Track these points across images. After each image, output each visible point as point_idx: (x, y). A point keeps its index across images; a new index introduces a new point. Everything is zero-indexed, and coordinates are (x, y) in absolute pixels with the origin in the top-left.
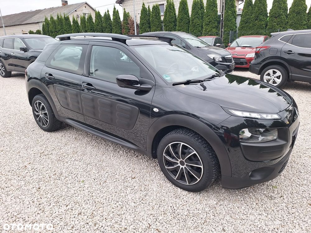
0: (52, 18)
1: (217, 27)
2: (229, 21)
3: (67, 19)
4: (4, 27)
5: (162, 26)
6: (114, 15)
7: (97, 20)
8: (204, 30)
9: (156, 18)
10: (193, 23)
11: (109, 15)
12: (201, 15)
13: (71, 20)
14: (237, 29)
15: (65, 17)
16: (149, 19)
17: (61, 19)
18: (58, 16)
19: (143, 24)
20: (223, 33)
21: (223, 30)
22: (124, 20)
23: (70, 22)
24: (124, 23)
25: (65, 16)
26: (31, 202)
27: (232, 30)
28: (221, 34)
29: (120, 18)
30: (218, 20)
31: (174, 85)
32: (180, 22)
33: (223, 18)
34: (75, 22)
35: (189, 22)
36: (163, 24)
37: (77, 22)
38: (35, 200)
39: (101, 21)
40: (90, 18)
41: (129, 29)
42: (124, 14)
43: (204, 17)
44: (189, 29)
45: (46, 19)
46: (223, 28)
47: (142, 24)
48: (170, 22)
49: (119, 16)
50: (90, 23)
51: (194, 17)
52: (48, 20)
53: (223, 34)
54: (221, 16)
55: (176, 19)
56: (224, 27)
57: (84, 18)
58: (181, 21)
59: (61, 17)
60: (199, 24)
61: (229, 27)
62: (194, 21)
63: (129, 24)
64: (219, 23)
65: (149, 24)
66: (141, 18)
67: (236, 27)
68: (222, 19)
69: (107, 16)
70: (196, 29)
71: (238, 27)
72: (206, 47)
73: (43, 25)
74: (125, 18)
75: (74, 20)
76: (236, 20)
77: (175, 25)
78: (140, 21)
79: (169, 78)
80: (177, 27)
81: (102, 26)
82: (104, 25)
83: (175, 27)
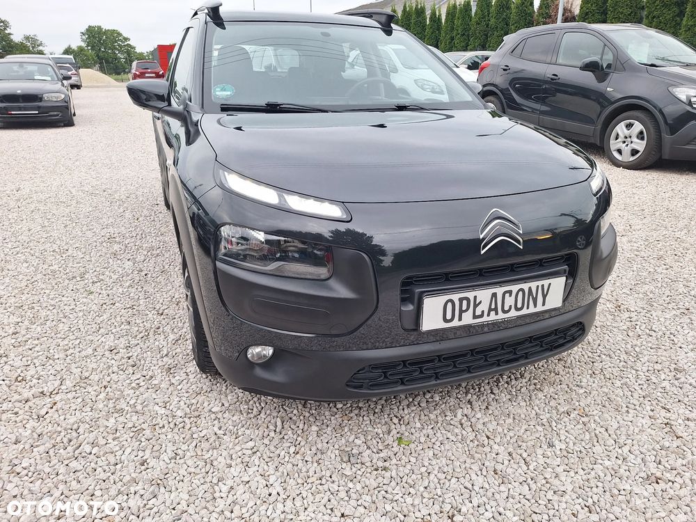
3: (420, 12)
7: (479, 12)
13: (428, 13)
15: (417, 8)
16: (605, 2)
17: (410, 11)
18: (405, 7)
19: (587, 14)
22: (540, 7)
23: (424, 18)
24: (539, 12)
25: (417, 6)
29: (532, 4)
34: (435, 19)
37: (440, 19)
39: (489, 14)
40: (467, 6)
47: (585, 14)
48: (666, 6)
50: (464, 18)
57: (455, 7)
59: (411, 8)
63: (550, 17)
65: (603, 13)
75: (433, 13)
77: (681, 14)
78: (581, 8)
79: (229, 93)
80: (685, 19)
81: (487, 26)
82: (493, 21)
83: (678, 19)
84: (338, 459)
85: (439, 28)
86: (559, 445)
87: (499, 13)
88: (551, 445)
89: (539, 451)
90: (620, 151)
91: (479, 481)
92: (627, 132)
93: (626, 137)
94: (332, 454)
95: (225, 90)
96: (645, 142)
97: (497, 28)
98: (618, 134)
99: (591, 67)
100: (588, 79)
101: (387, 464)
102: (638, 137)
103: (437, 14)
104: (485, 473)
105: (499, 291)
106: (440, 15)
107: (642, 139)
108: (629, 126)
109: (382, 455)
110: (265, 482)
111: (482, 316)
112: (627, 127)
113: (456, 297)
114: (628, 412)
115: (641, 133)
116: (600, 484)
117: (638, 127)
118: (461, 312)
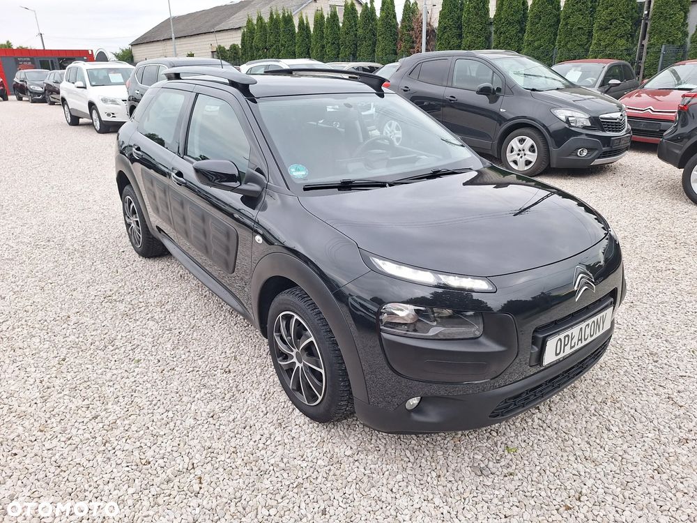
0: (260, 19)
1: (631, 36)
2: (665, 20)
3: (288, 20)
4: (173, 39)
5: (491, 33)
6: (382, 9)
7: (347, 23)
8: (594, 42)
9: (477, 14)
10: (567, 24)
11: (373, 9)
12: (590, 5)
13: (296, 22)
14: (688, 40)
15: (284, 16)
16: (459, 18)
17: (276, 20)
18: (271, 14)
19: (445, 28)
20: (645, 50)
21: (645, 43)
22: (403, 20)
23: (293, 26)
24: (403, 27)
25: (284, 14)
26: (38, 381)
27: (673, 43)
28: (641, 53)
29: (395, 17)
30: (636, 15)
31: (305, 189)
32: (533, 24)
33: (651, 10)
34: (304, 27)
35: (558, 21)
36: (493, 29)
37: (308, 27)
38: (46, 379)
39: (356, 24)
40: (334, 16)
41: (413, 42)
42: (405, 6)
43: (599, 8)
44: (555, 39)
45: (249, 21)
46: (647, 36)
47: (443, 28)
48: (510, 23)
49: (394, 11)
50: (332, 28)
51: (570, 11)
52: (252, 24)
53: (644, 54)
54: (646, 5)
55: (525, 15)
56: (651, 33)
57: (322, 17)
58: (537, 20)
59: (278, 16)
60: (582, 28)
61: (663, 34)
62: (571, 21)
63: (413, 29)
64: (637, 23)
65: (460, 27)
66: (442, 15)
67: (686, 34)
68: (646, 12)
69: (368, 13)
70: (574, 40)
71: (690, 35)
72: (558, 89)
73: (244, 35)
74: (407, 16)
75: (301, 22)
76: (686, 17)
77: (523, 30)
78: (440, 23)
79: (304, 173)
80: (526, 34)
81: (356, 35)
82: (360, 32)
83: (520, 35)
84: (473, 474)
85: (308, 35)
86: (615, 429)
87: (366, 24)
88: (609, 430)
89: (605, 436)
90: (515, 162)
91: (580, 467)
92: (521, 147)
93: (520, 150)
94: (467, 472)
95: (299, 170)
96: (536, 154)
97: (365, 38)
98: (512, 148)
99: (485, 91)
100: (483, 101)
101: (510, 470)
102: (530, 150)
103: (305, 22)
104: (580, 461)
105: (583, 325)
106: (308, 23)
107: (534, 151)
108: (522, 141)
109: (502, 464)
110: (433, 505)
111: (574, 346)
112: (519, 141)
113: (562, 336)
114: (641, 394)
115: (532, 146)
116: (655, 452)
117: (529, 142)
118: (565, 345)
